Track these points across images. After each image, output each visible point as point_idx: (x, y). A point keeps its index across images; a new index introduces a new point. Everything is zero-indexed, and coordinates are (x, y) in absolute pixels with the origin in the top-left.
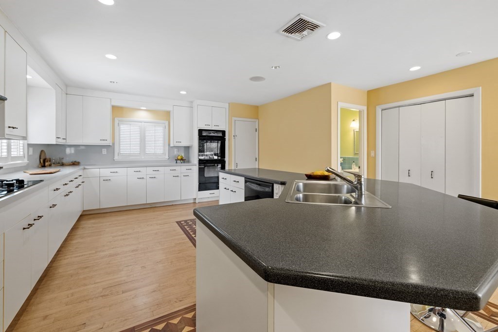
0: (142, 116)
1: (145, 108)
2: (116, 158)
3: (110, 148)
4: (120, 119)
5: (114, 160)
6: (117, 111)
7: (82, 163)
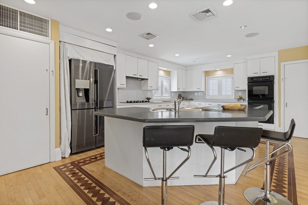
0: (220, 73)
1: (219, 69)
2: (207, 97)
3: (204, 93)
4: (208, 77)
5: (206, 98)
6: (207, 73)
7: (194, 100)
